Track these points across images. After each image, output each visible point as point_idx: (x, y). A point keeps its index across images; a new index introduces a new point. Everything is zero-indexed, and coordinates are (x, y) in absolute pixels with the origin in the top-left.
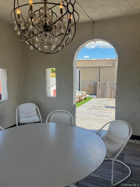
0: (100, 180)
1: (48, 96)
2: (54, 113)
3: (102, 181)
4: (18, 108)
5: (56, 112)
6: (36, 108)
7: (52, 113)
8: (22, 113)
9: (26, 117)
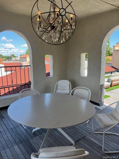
0: (97, 145)
1: (81, 76)
2: (77, 88)
3: (98, 146)
4: (57, 83)
5: (79, 88)
6: (70, 84)
7: (76, 89)
8: (59, 86)
9: (61, 90)
